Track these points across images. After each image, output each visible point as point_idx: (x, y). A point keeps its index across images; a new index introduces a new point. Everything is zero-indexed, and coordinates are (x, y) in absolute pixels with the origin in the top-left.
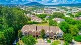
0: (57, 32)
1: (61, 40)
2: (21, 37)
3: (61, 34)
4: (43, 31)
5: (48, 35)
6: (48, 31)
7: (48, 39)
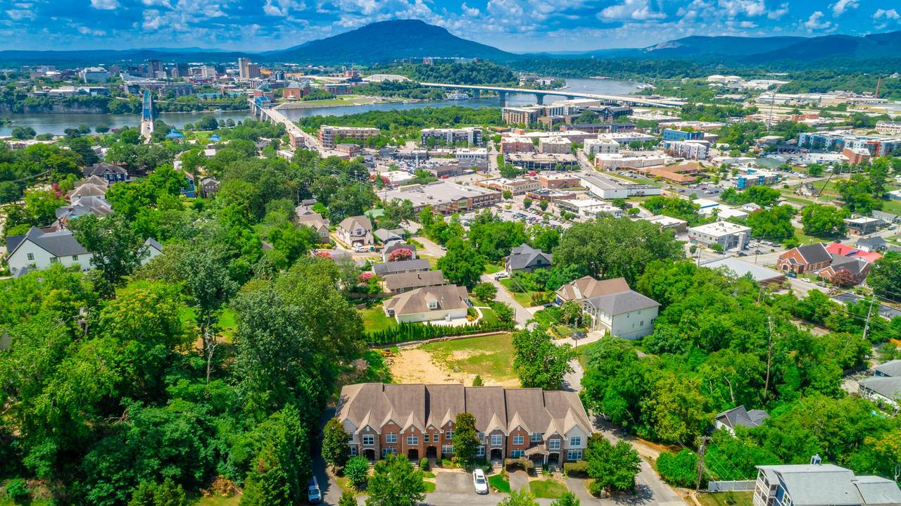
0: (551, 430)
1: (572, 474)
2: (342, 460)
3: (576, 441)
4: (466, 423)
5: (498, 444)
6: (494, 424)
7: (498, 470)
